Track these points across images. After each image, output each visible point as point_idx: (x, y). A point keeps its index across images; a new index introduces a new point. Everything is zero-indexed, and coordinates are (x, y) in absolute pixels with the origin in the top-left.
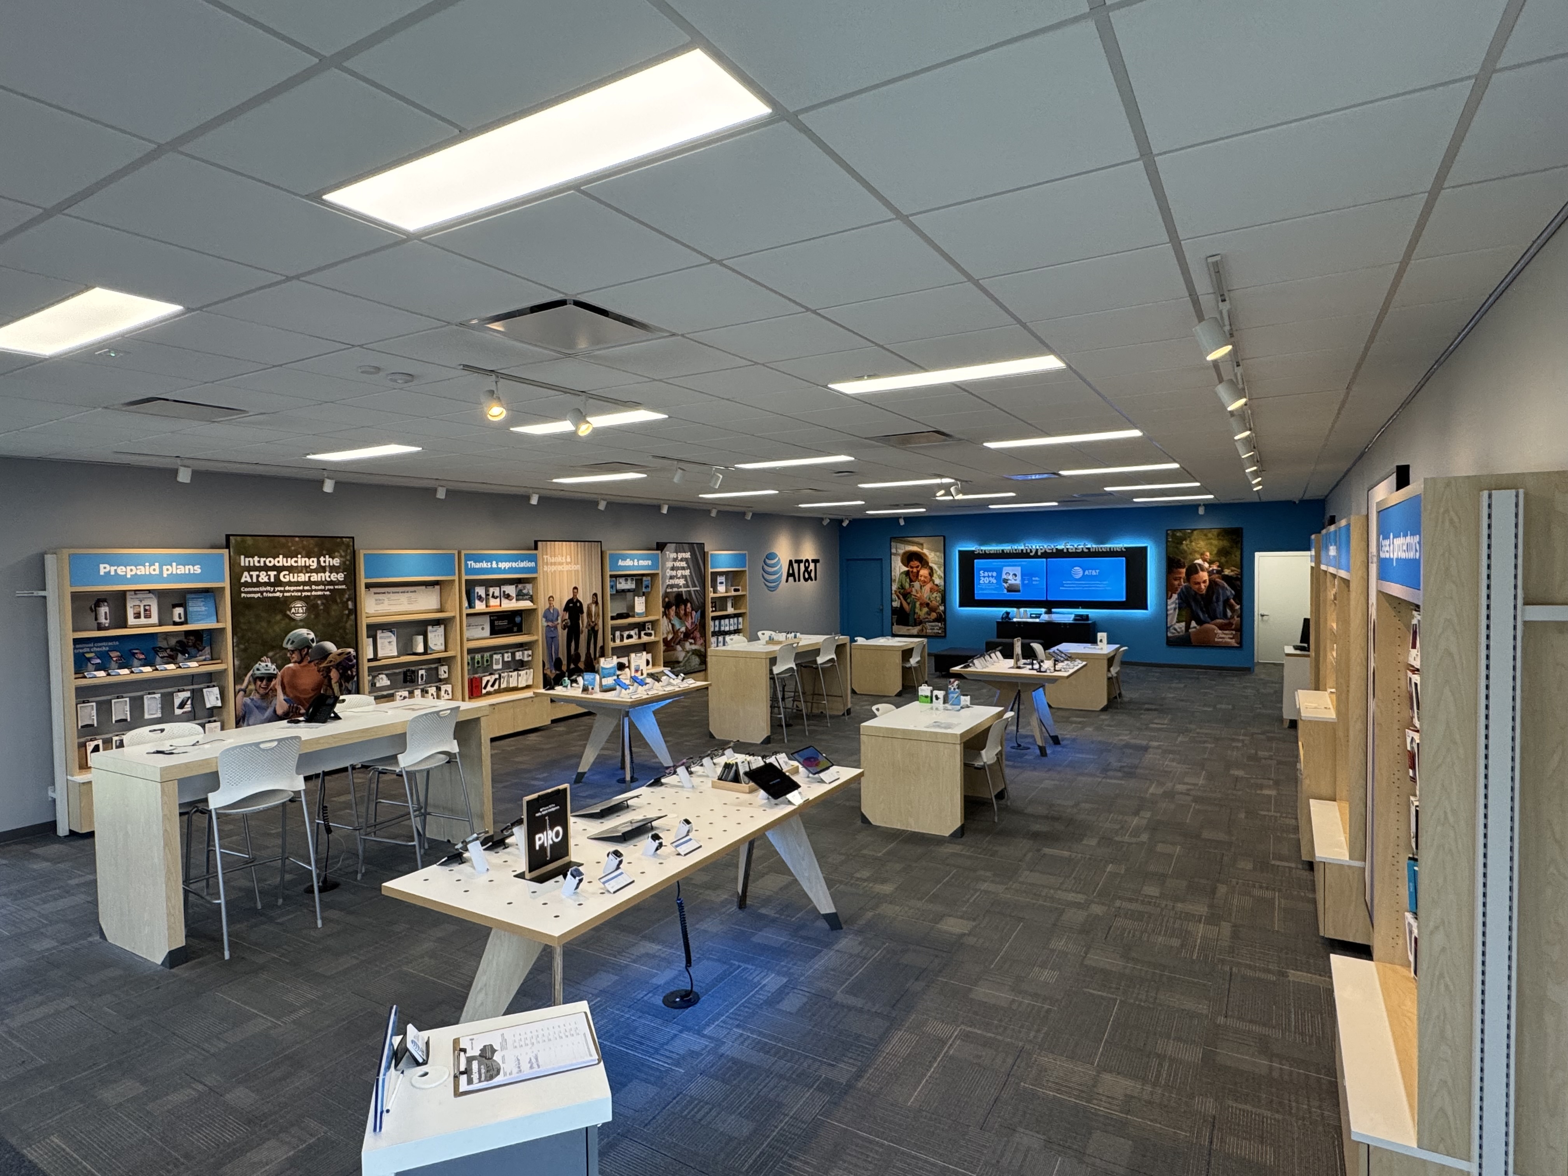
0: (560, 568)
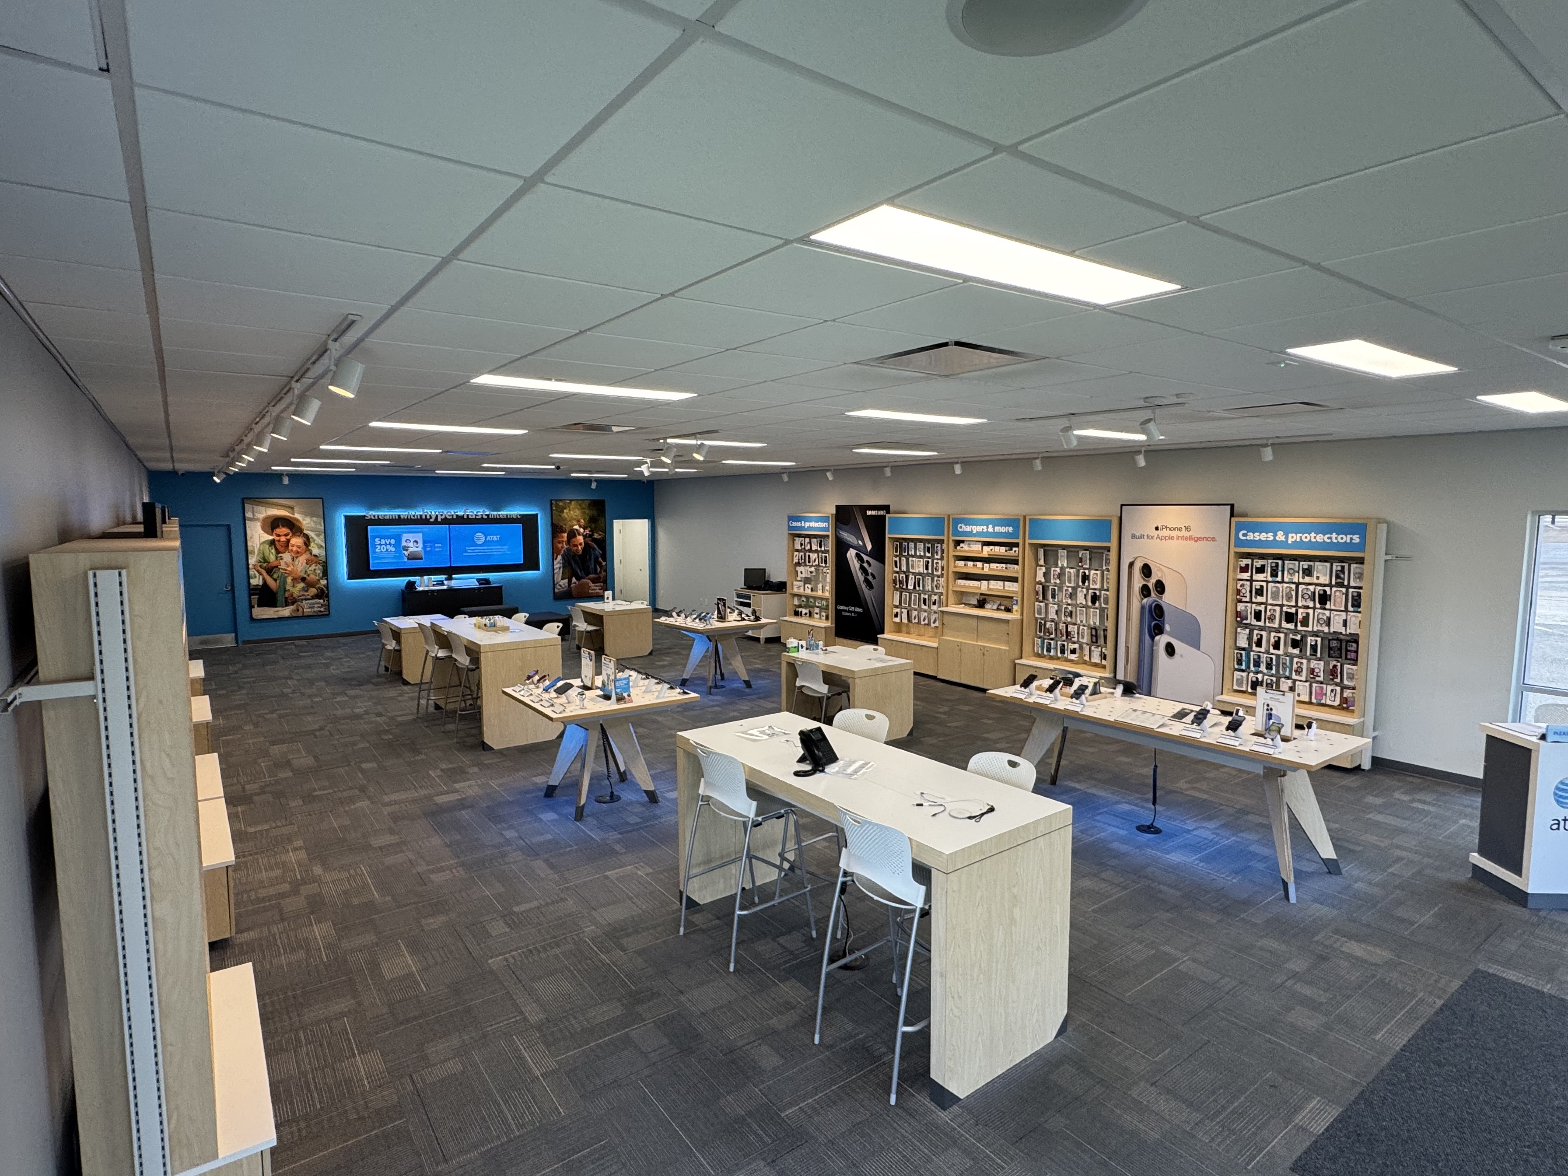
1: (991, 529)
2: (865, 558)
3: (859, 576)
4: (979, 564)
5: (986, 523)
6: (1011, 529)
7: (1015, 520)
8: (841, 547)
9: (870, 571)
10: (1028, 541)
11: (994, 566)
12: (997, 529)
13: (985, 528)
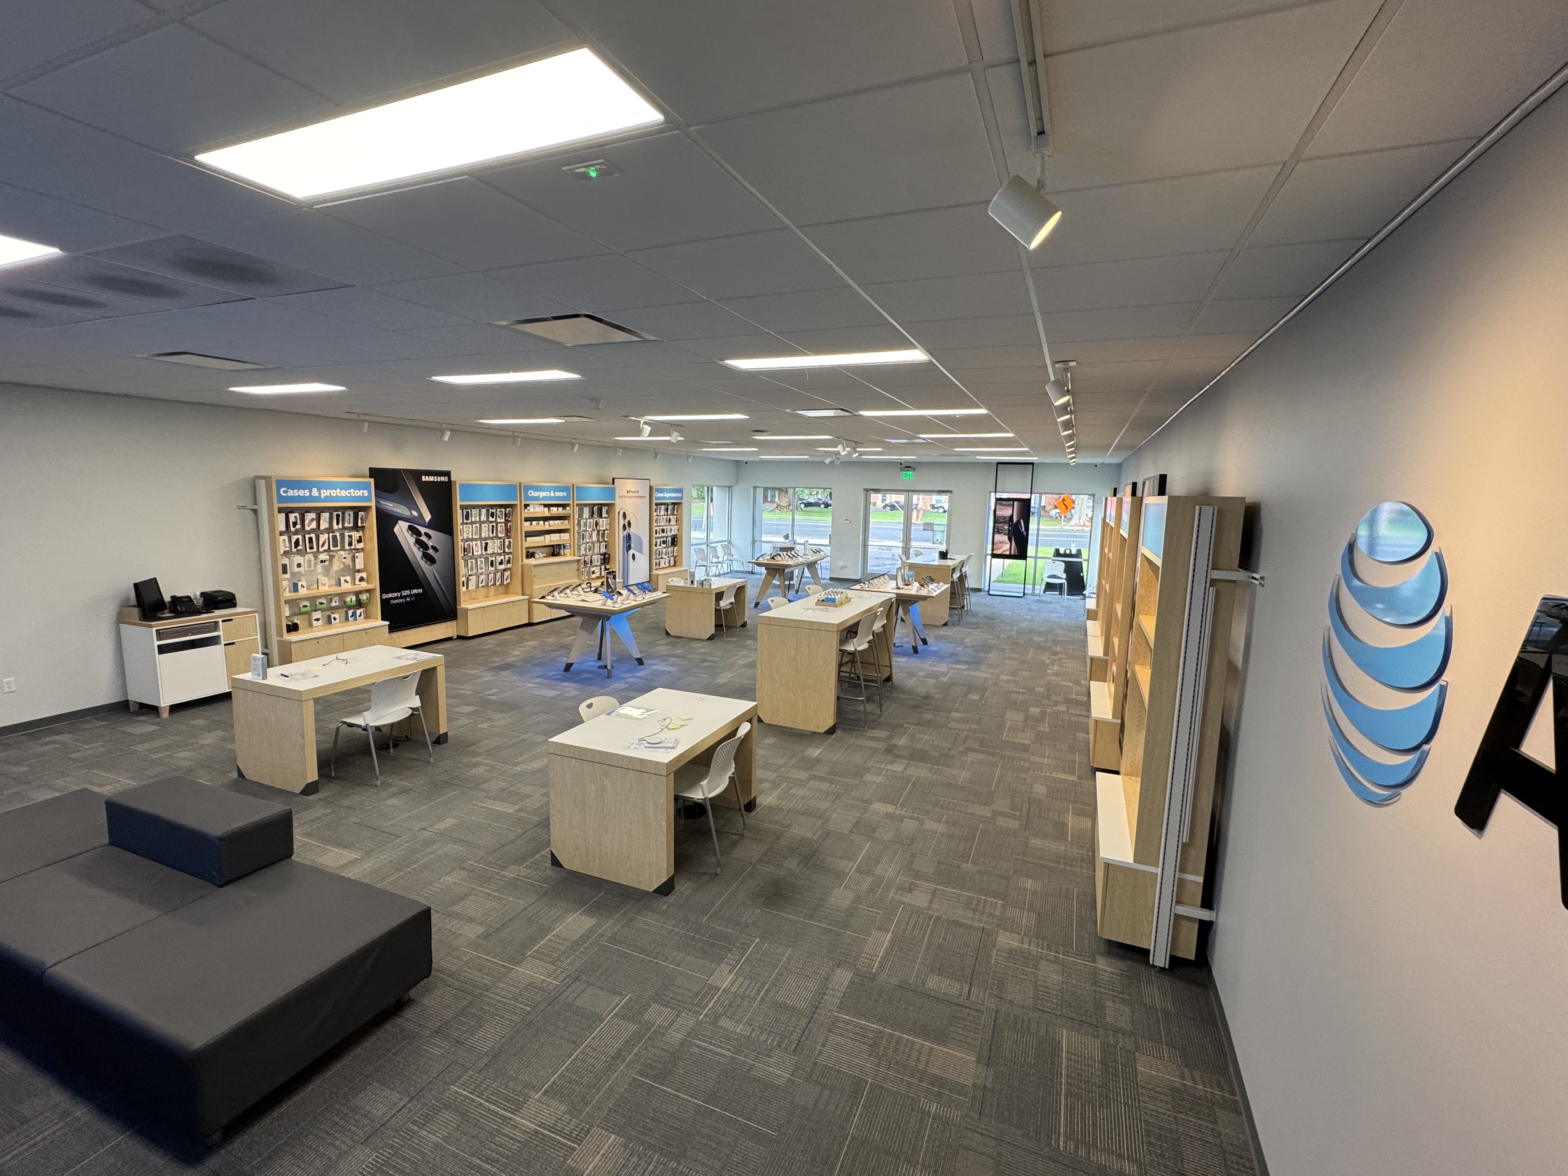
1: (552, 495)
2: (423, 530)
3: (414, 552)
4: (541, 523)
5: (549, 489)
6: (565, 494)
7: (566, 487)
8: (386, 521)
9: (430, 543)
10: (576, 502)
11: (552, 522)
12: (557, 494)
13: (548, 493)
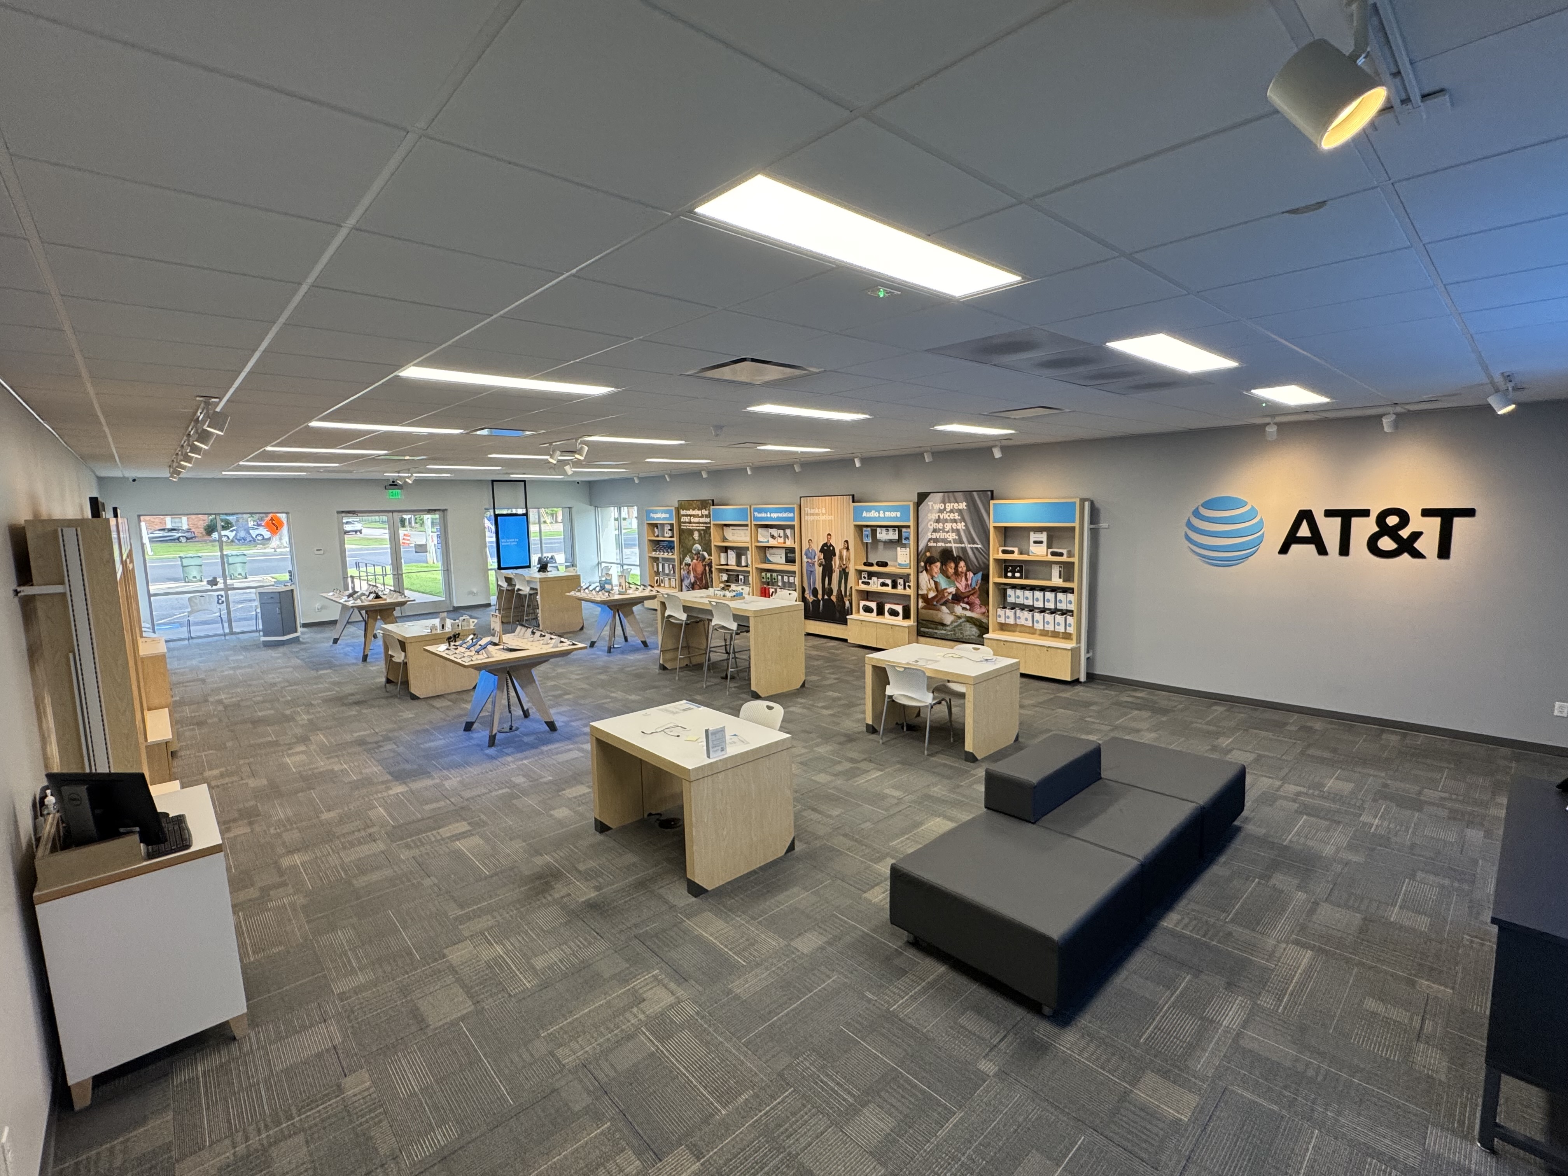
0: (816, 518)
